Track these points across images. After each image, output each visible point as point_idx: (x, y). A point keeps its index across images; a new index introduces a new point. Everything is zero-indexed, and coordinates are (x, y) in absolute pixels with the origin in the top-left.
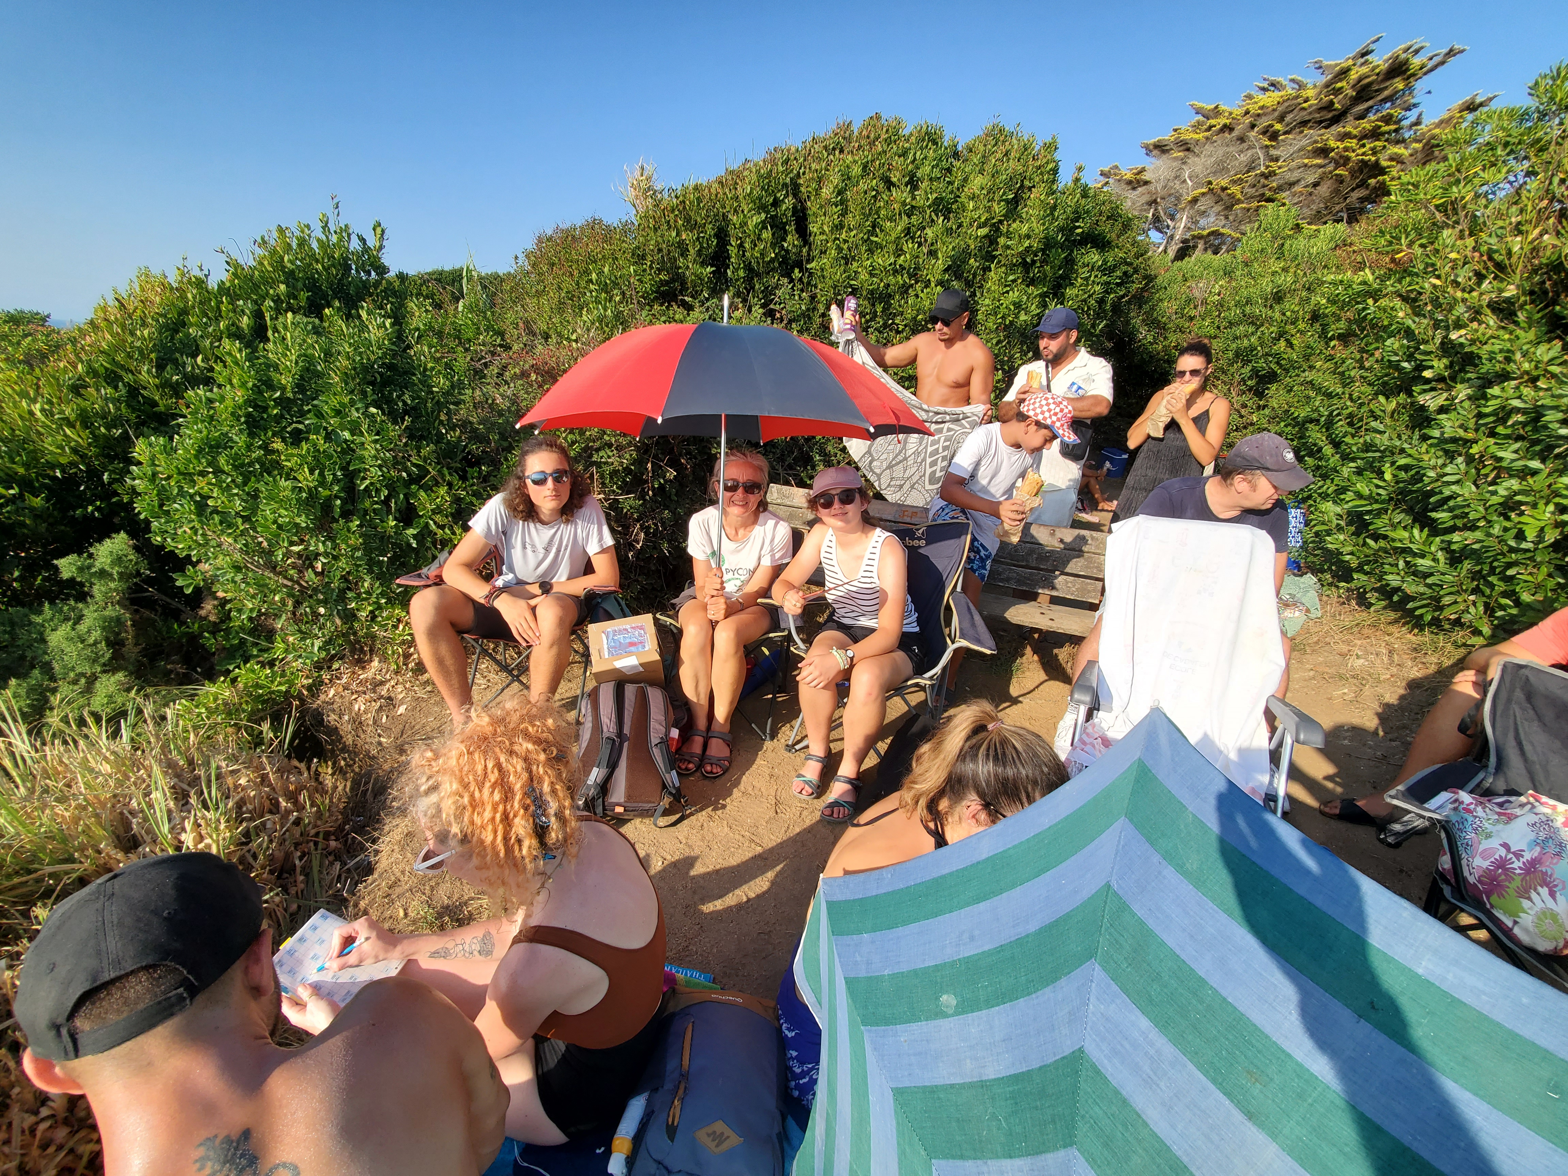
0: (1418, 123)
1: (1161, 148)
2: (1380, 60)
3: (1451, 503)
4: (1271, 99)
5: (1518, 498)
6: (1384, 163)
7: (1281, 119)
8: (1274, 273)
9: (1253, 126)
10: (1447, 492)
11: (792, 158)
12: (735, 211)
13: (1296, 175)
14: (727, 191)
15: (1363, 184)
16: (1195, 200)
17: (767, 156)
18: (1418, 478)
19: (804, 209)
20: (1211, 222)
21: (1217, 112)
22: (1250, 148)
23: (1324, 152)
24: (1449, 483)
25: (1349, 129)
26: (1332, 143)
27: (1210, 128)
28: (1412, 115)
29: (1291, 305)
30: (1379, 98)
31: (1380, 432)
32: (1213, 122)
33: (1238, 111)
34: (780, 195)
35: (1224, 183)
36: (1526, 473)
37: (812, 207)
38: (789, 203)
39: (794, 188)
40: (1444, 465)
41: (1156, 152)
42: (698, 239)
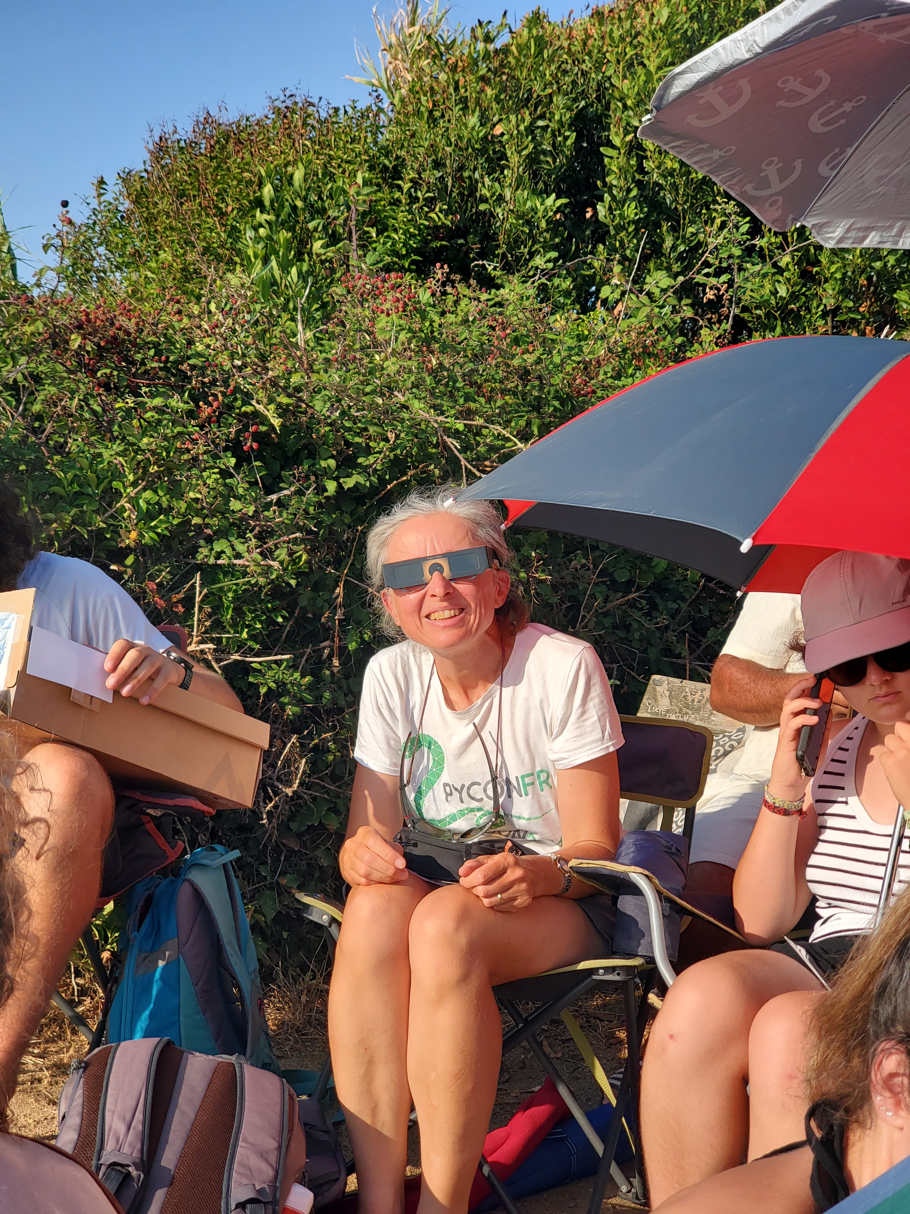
42: (531, 130)
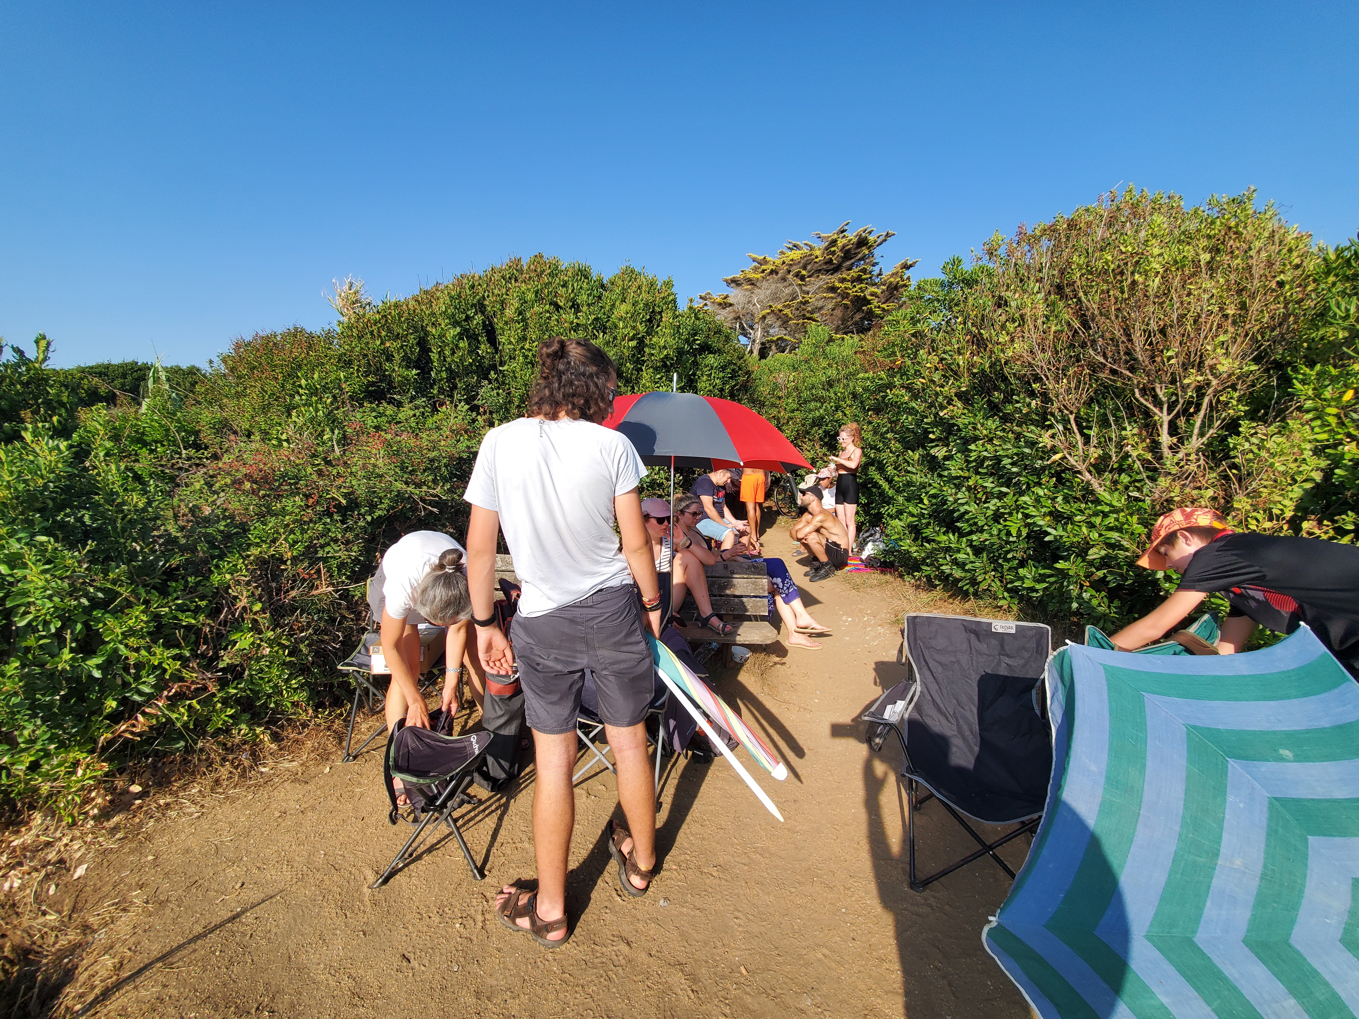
0: (880, 274)
1: (735, 282)
2: (852, 236)
3: (966, 517)
4: (795, 255)
5: (1002, 510)
6: (869, 298)
7: (805, 268)
8: (824, 368)
9: (789, 272)
10: (962, 510)
11: (476, 284)
12: (433, 324)
13: (820, 304)
14: (424, 307)
15: (859, 310)
16: (764, 317)
17: (456, 281)
18: (944, 502)
19: (491, 324)
20: (777, 332)
21: (765, 261)
22: (791, 285)
23: (833, 289)
24: (963, 504)
25: (844, 276)
26: (837, 284)
27: (763, 271)
28: (876, 270)
29: (839, 389)
30: (858, 258)
31: (913, 473)
32: (764, 267)
33: (778, 262)
34: (471, 313)
35: (780, 307)
36: (1001, 496)
37: (499, 323)
38: (479, 318)
39: (481, 307)
40: (956, 494)
41: (733, 285)
